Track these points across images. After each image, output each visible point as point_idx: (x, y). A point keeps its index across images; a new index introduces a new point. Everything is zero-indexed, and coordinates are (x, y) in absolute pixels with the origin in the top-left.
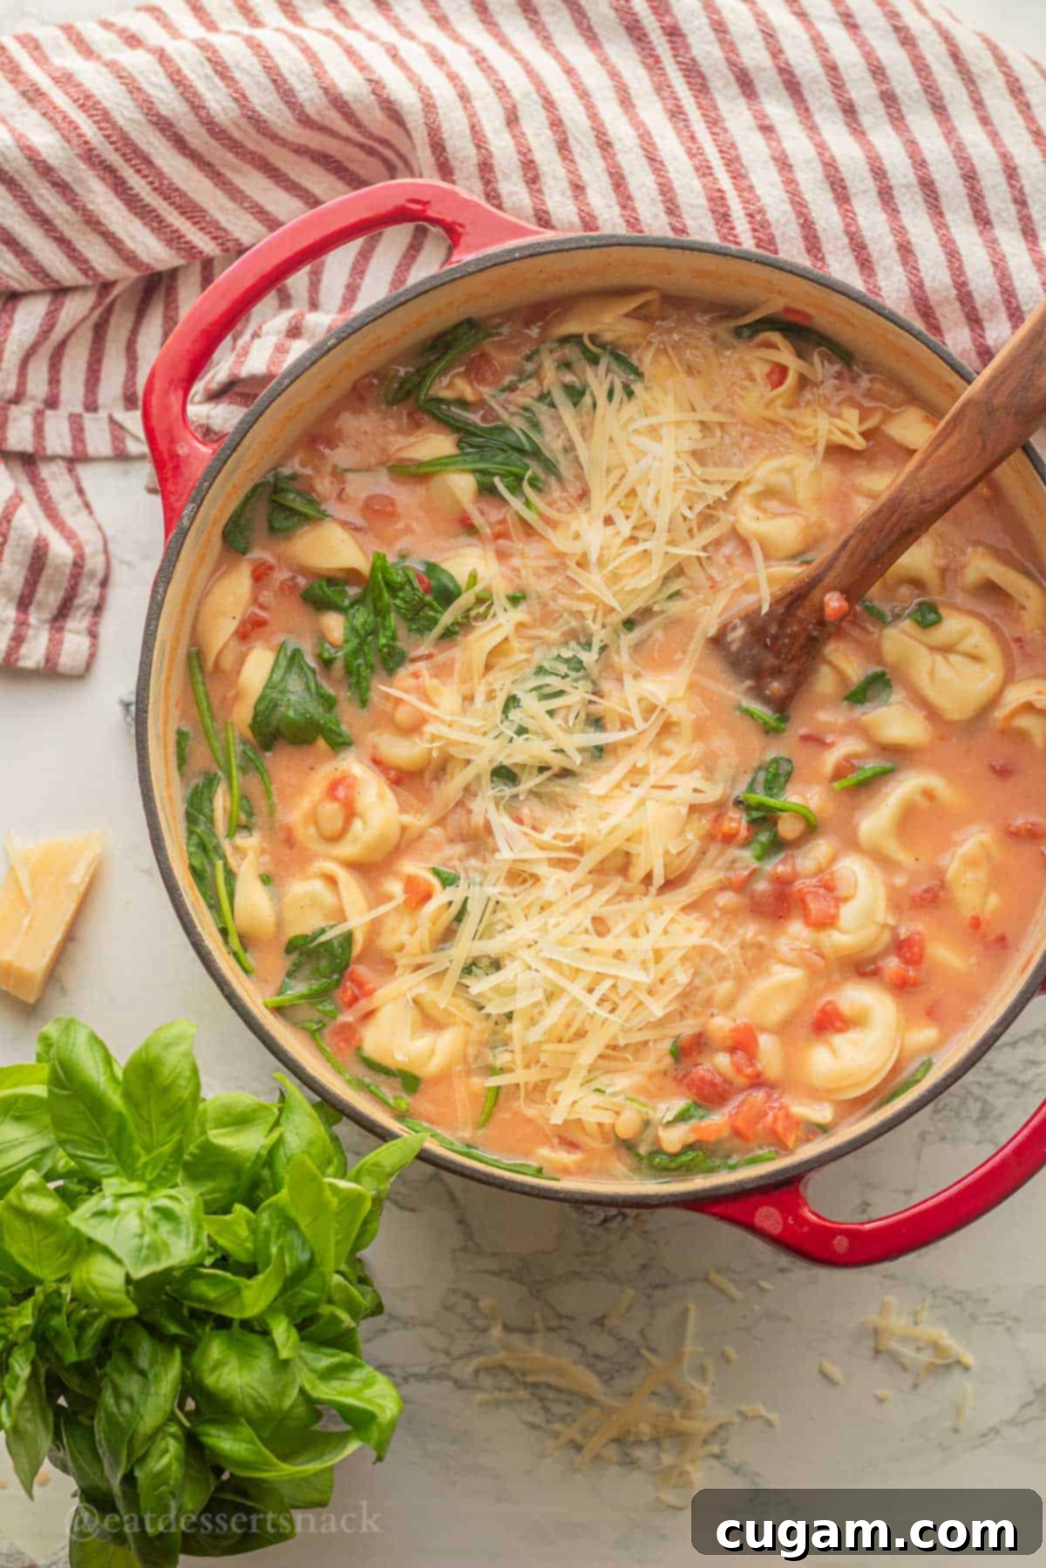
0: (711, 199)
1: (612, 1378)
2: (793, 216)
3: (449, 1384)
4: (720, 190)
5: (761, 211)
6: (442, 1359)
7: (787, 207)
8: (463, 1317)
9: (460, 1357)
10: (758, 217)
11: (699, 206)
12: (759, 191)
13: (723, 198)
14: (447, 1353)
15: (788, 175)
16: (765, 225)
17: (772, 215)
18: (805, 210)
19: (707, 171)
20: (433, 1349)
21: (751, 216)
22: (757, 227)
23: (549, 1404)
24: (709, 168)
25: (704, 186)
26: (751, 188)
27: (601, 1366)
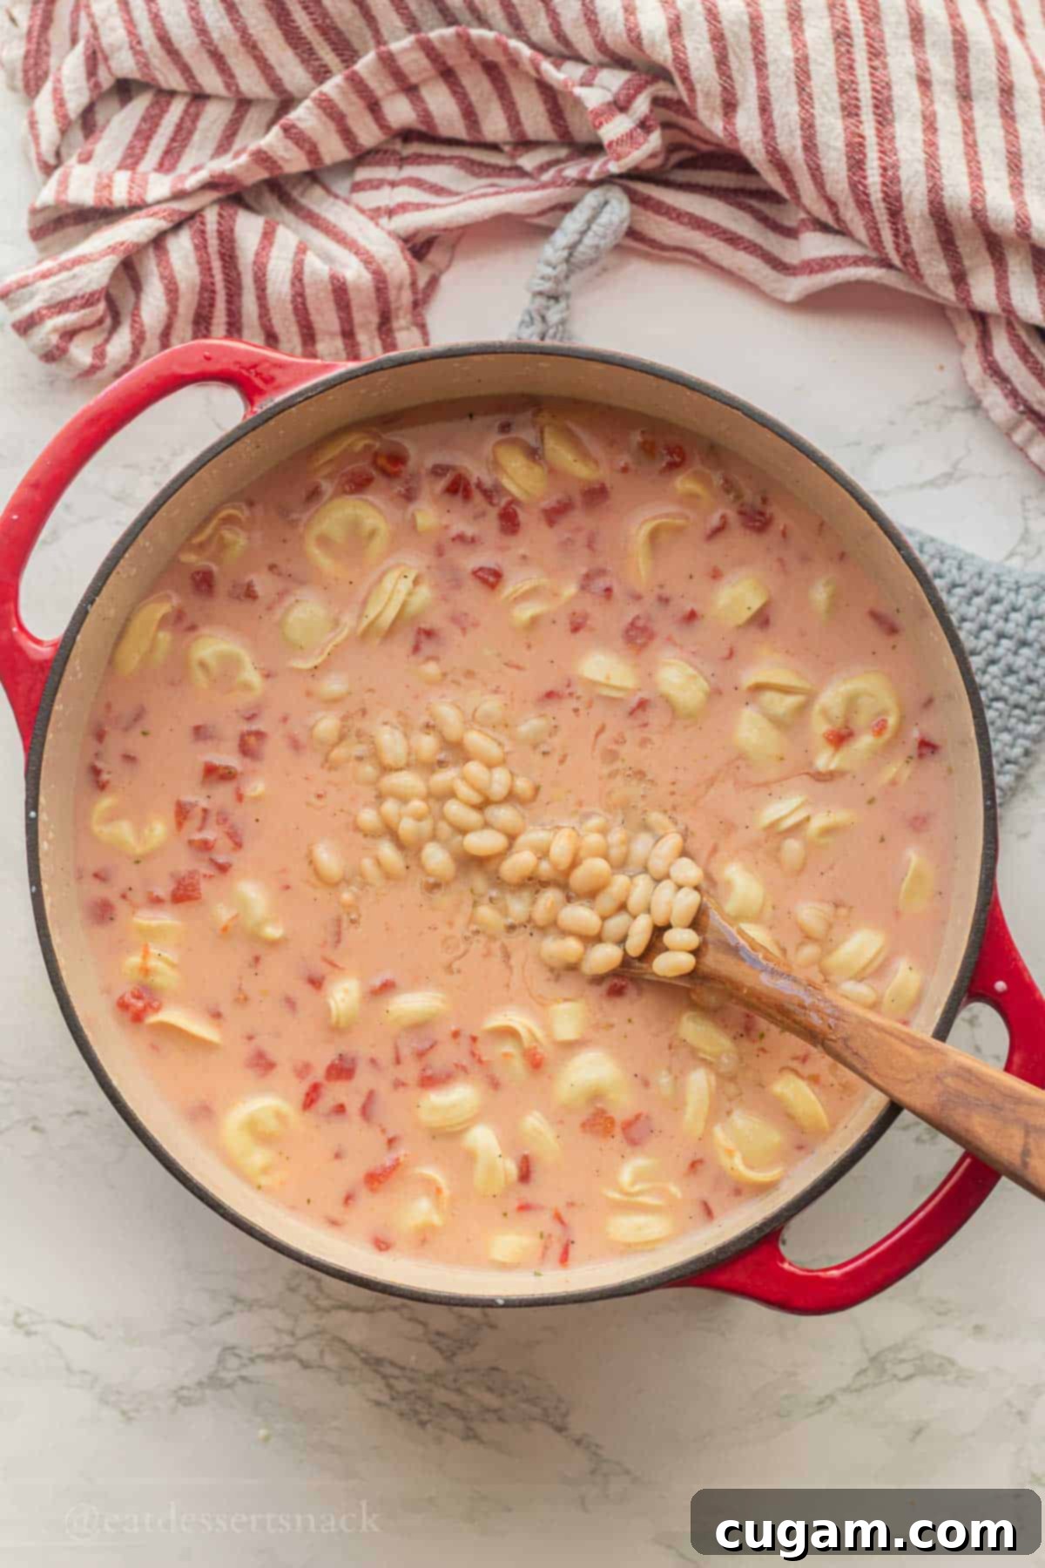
0: (849, 145)
1: (454, 1354)
2: (924, 178)
3: (294, 1365)
4: (862, 136)
5: (895, 166)
6: (288, 1340)
7: (921, 168)
8: (307, 1297)
9: (305, 1337)
10: (890, 173)
11: (835, 149)
12: (899, 144)
13: (861, 145)
14: (292, 1334)
15: (931, 137)
16: (896, 180)
17: (904, 173)
18: (937, 175)
19: (854, 111)
20: (278, 1331)
21: (885, 169)
22: (887, 182)
23: (392, 1381)
24: (857, 107)
25: (846, 128)
26: (892, 139)
27: (443, 1343)
